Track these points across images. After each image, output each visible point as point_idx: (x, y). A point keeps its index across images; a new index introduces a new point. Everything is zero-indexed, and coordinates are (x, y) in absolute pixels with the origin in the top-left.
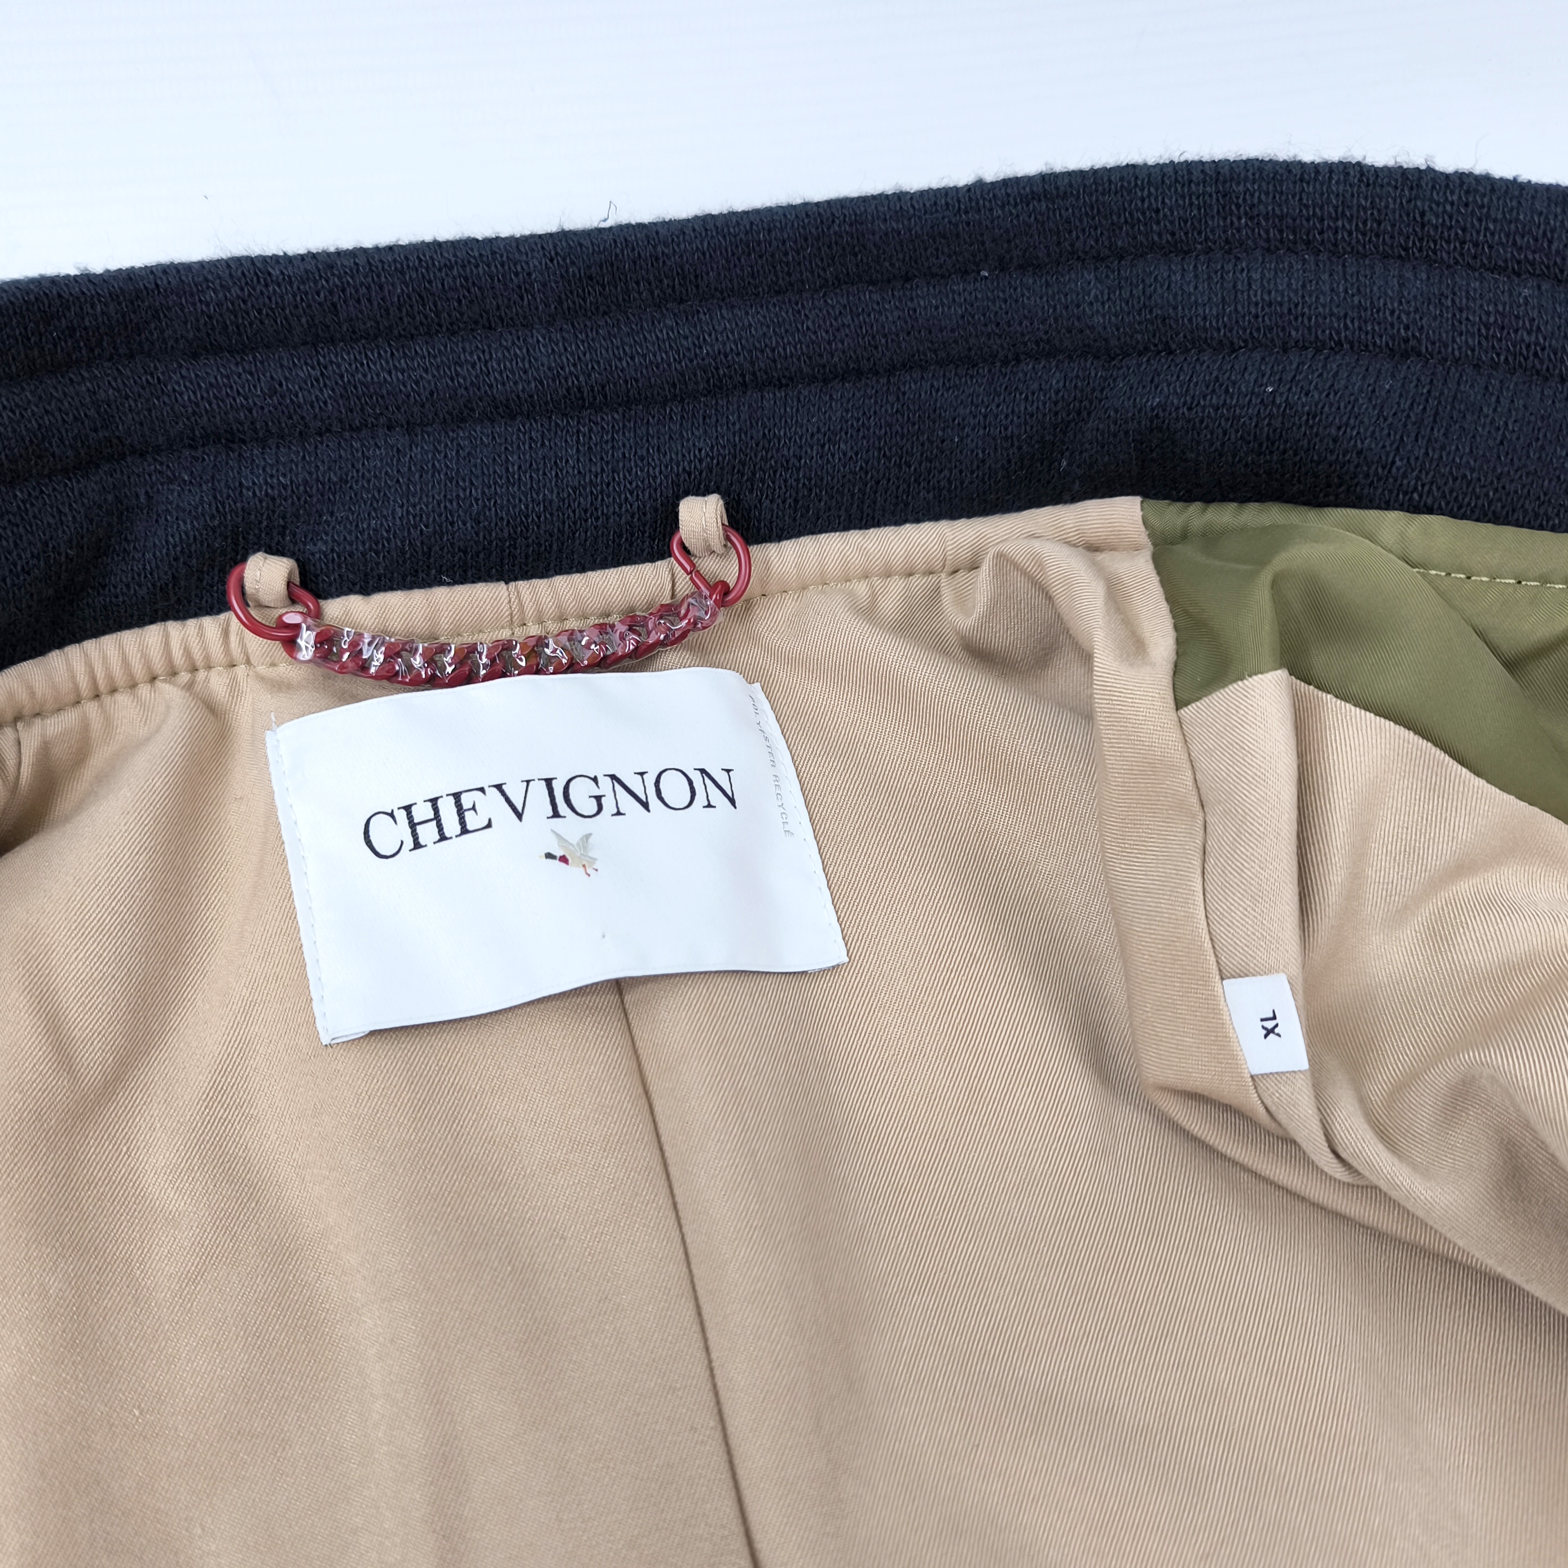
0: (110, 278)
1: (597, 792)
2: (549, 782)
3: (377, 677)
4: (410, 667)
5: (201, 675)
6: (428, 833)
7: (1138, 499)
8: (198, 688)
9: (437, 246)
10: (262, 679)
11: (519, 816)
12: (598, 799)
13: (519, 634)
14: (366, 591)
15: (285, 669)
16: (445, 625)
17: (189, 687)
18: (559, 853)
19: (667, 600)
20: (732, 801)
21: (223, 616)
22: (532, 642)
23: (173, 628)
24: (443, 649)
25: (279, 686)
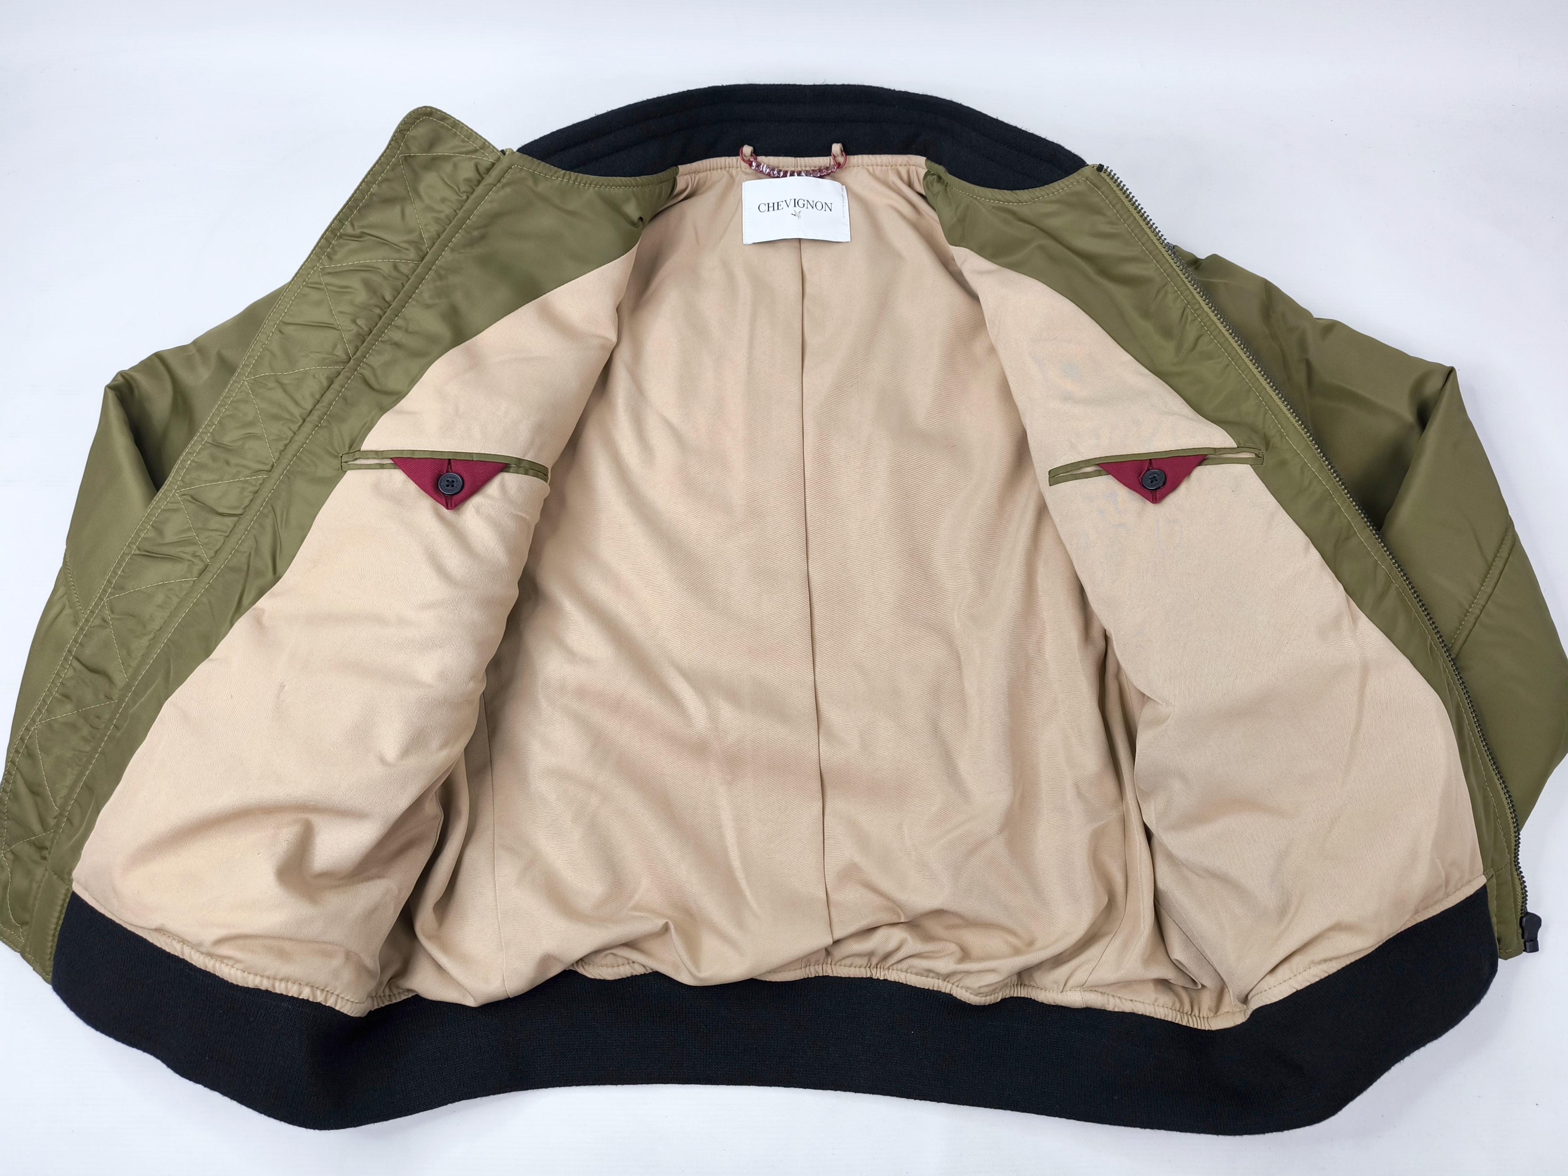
0: (727, 86)
1: (804, 203)
2: (795, 200)
3: (767, 175)
4: (773, 174)
5: (731, 169)
6: (771, 209)
7: (925, 158)
8: (730, 172)
9: (789, 85)
10: (743, 171)
11: (788, 206)
12: (804, 204)
13: (796, 169)
14: (766, 155)
15: (748, 170)
16: (781, 165)
17: (728, 171)
18: (794, 214)
19: (828, 166)
20: (831, 210)
21: (737, 157)
22: (798, 172)
23: (727, 158)
24: (780, 171)
25: (746, 173)
